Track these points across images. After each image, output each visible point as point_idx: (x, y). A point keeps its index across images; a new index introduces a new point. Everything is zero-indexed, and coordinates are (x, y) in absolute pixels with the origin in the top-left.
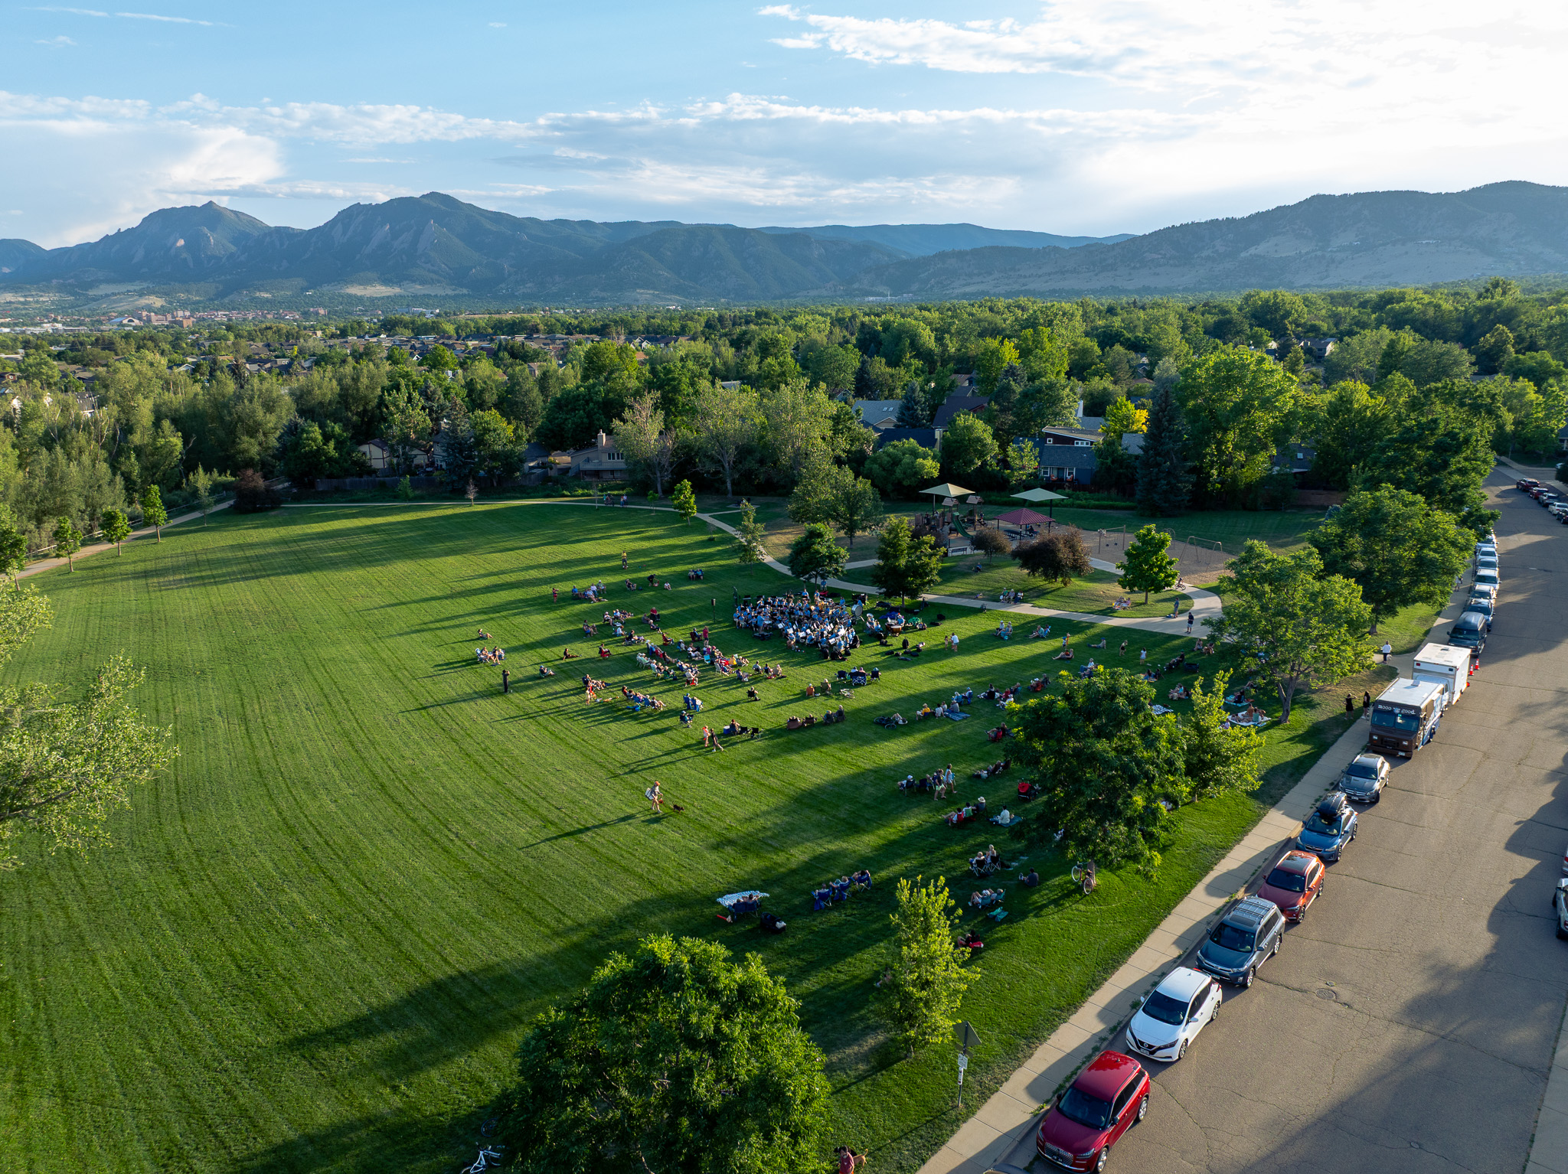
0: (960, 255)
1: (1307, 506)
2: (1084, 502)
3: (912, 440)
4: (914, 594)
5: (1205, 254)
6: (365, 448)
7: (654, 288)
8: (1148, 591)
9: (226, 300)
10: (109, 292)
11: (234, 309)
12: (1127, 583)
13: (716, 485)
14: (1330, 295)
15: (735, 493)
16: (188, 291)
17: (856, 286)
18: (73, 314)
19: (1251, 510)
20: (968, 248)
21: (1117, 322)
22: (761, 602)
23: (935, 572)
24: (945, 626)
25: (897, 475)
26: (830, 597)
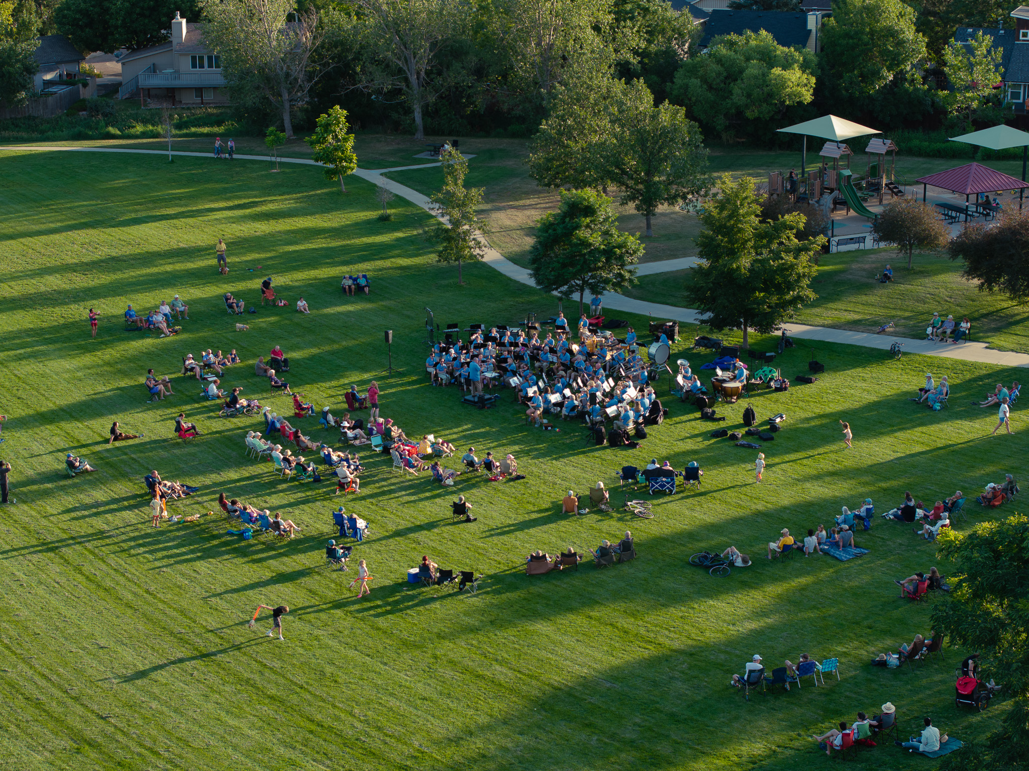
3: (763, 33)
4: (765, 323)
13: (395, 115)
15: (429, 131)
22: (478, 337)
23: (805, 282)
24: (824, 382)
25: (736, 99)
26: (609, 328)
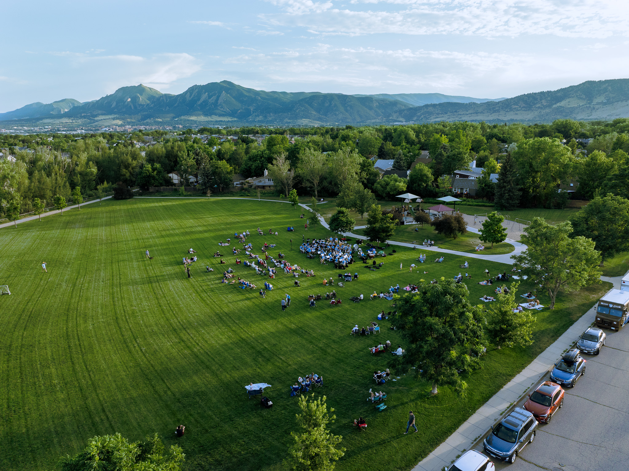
0: (434, 106)
1: (574, 207)
2: (471, 203)
3: (395, 174)
4: (383, 241)
5: (537, 106)
6: (170, 175)
7: (309, 118)
8: (493, 242)
9: (145, 121)
10: (102, 119)
11: (147, 125)
12: (484, 239)
13: (311, 192)
14: (592, 122)
15: (318, 196)
16: (131, 118)
17: (391, 118)
18: (89, 127)
19: (547, 208)
20: (437, 103)
21: (496, 130)
22: (314, 242)
23: (393, 231)
24: (395, 255)
25: (388, 190)
26: (346, 241)
